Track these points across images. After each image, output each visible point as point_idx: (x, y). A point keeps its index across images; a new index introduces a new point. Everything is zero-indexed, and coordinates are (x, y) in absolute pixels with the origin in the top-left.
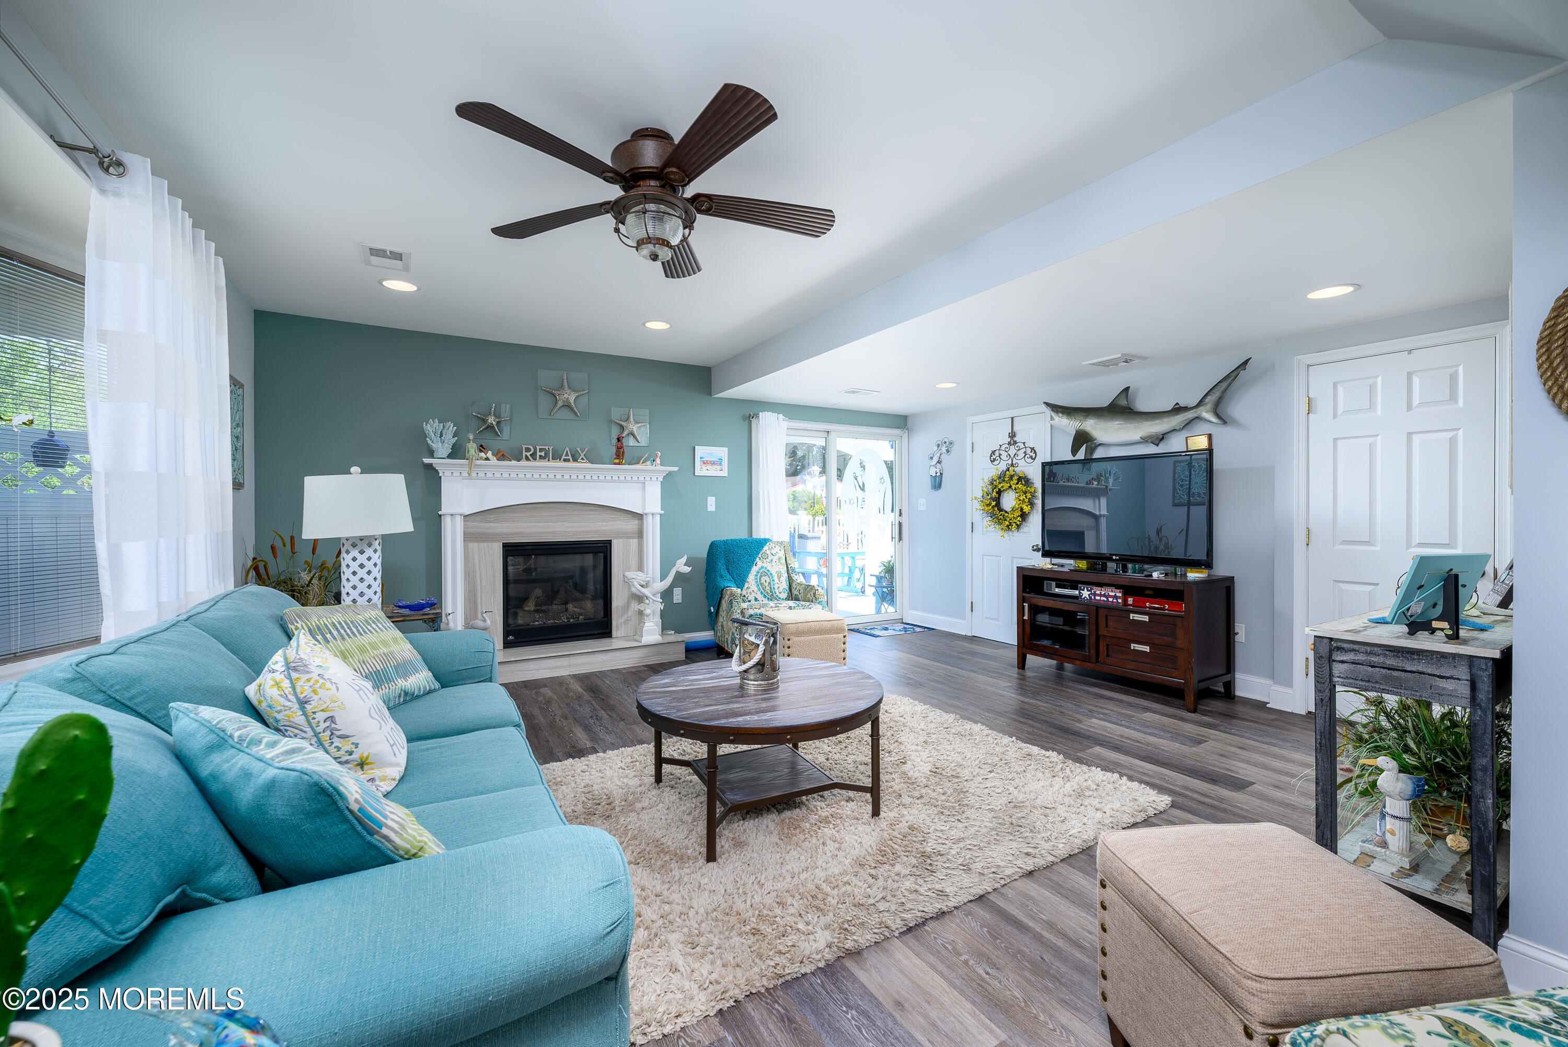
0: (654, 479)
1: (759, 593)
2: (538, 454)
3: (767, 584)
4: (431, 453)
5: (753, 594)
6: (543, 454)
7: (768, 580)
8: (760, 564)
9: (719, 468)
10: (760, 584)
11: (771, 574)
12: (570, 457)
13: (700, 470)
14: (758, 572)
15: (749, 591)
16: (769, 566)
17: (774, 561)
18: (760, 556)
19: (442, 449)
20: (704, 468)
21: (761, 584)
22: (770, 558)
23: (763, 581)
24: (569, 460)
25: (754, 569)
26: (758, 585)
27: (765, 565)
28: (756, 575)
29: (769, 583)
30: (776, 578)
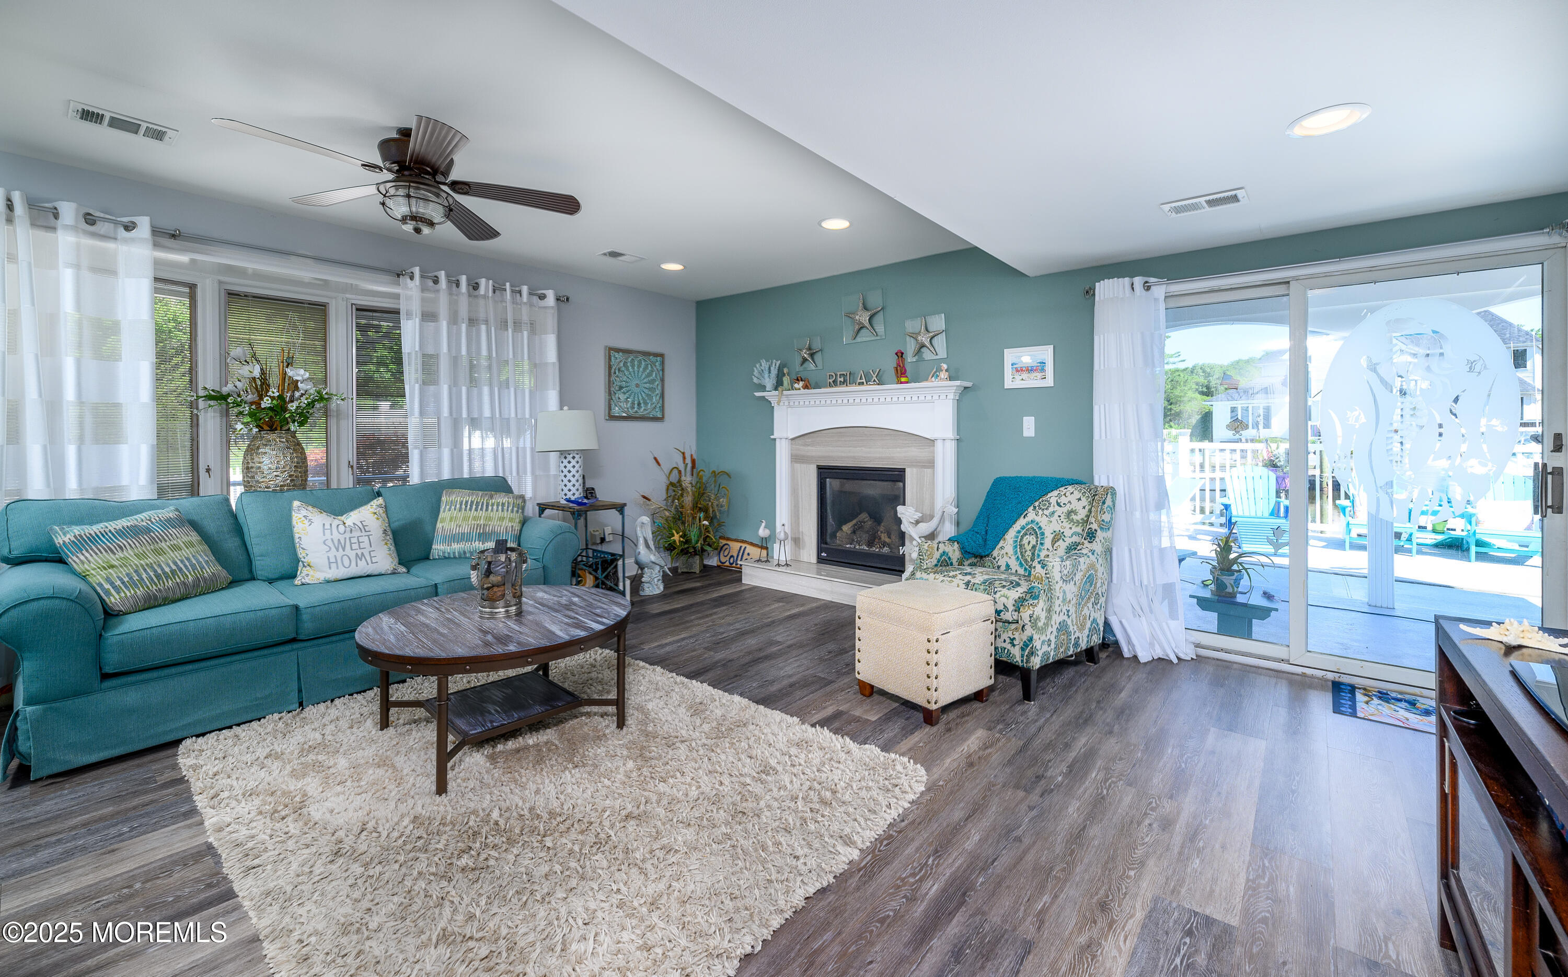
0: (943, 397)
1: (1013, 558)
2: (839, 379)
3: (1028, 548)
4: (763, 388)
5: (1006, 559)
6: (842, 379)
7: (1033, 542)
8: (1031, 515)
9: (1039, 375)
10: (1019, 545)
11: (1043, 534)
12: (864, 380)
13: (1011, 381)
14: (1023, 528)
15: (1003, 552)
16: (1043, 521)
17: (1056, 515)
18: (1037, 504)
19: (769, 382)
20: (1018, 377)
21: (1021, 546)
22: (1051, 509)
23: (1025, 541)
24: (863, 383)
25: (1022, 522)
26: (1016, 547)
27: (1038, 519)
28: (1019, 532)
29: (1034, 547)
30: (1048, 542)
